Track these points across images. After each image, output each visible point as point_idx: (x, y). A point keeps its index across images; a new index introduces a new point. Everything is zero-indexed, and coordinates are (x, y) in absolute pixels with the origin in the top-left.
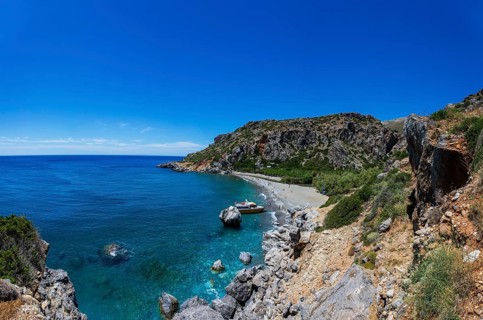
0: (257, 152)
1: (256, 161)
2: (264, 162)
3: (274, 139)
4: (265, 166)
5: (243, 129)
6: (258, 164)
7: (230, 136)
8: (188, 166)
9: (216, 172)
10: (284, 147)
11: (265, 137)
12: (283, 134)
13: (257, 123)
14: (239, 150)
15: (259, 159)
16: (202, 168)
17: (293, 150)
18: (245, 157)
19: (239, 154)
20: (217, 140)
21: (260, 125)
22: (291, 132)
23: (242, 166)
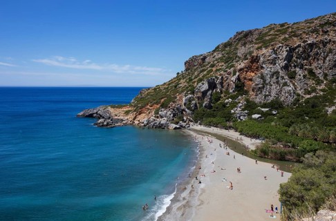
0: (240, 87)
1: (234, 105)
2: (250, 107)
3: (273, 62)
4: (249, 115)
5: (226, 45)
6: (237, 111)
7: (204, 59)
8: (127, 113)
9: (161, 126)
10: (292, 76)
11: (255, 60)
12: (291, 50)
13: (250, 33)
14: (205, 86)
15: (241, 101)
16: (143, 118)
17: (311, 82)
18: (218, 99)
19: (204, 93)
20: (189, 64)
21: (256, 36)
22: (311, 45)
23: (209, 115)
